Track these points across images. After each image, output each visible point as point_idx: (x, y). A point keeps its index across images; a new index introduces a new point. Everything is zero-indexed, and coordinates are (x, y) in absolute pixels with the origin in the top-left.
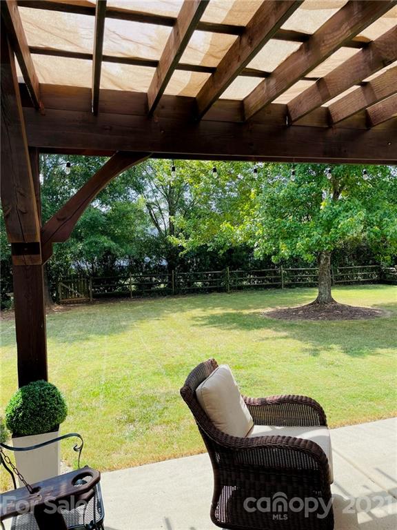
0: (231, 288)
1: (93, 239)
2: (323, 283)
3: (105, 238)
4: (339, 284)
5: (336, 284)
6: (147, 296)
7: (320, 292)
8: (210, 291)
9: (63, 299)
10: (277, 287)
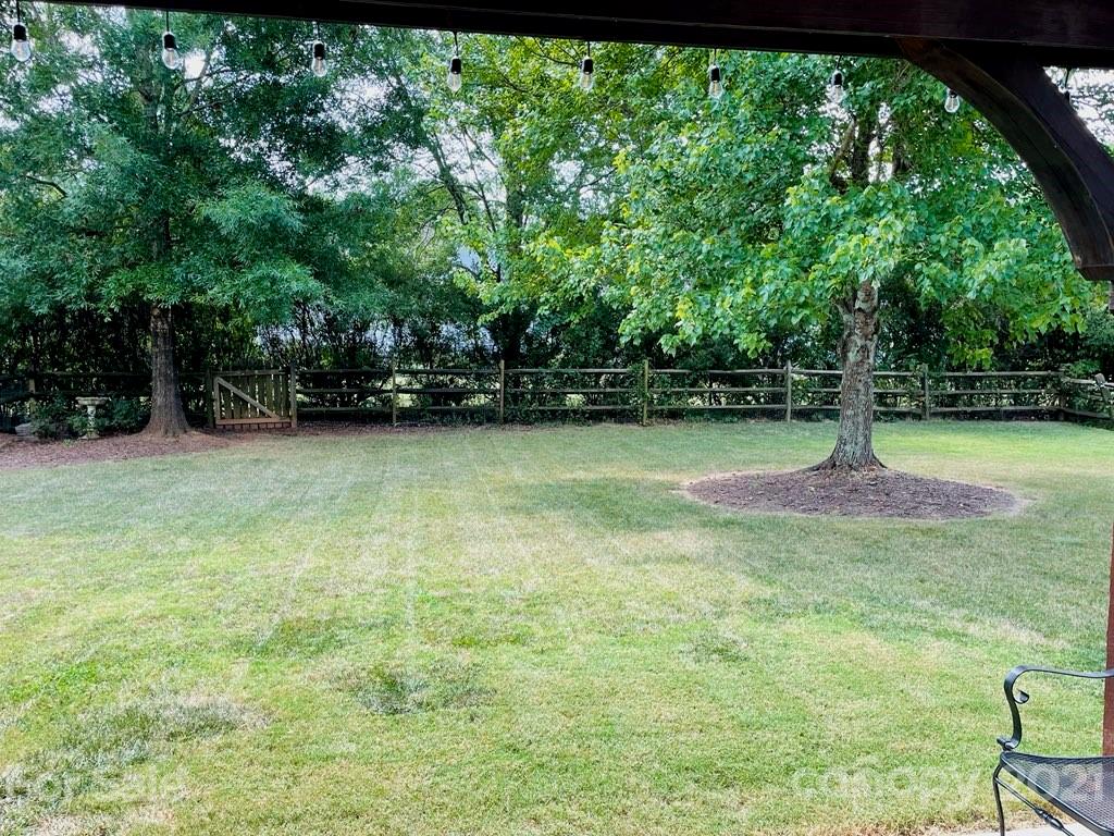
0: (651, 414)
1: (263, 269)
2: (849, 412)
3: (296, 267)
4: (944, 415)
5: (935, 414)
6: (433, 423)
7: (840, 438)
8: (596, 417)
9: (223, 418)
10: (775, 416)
